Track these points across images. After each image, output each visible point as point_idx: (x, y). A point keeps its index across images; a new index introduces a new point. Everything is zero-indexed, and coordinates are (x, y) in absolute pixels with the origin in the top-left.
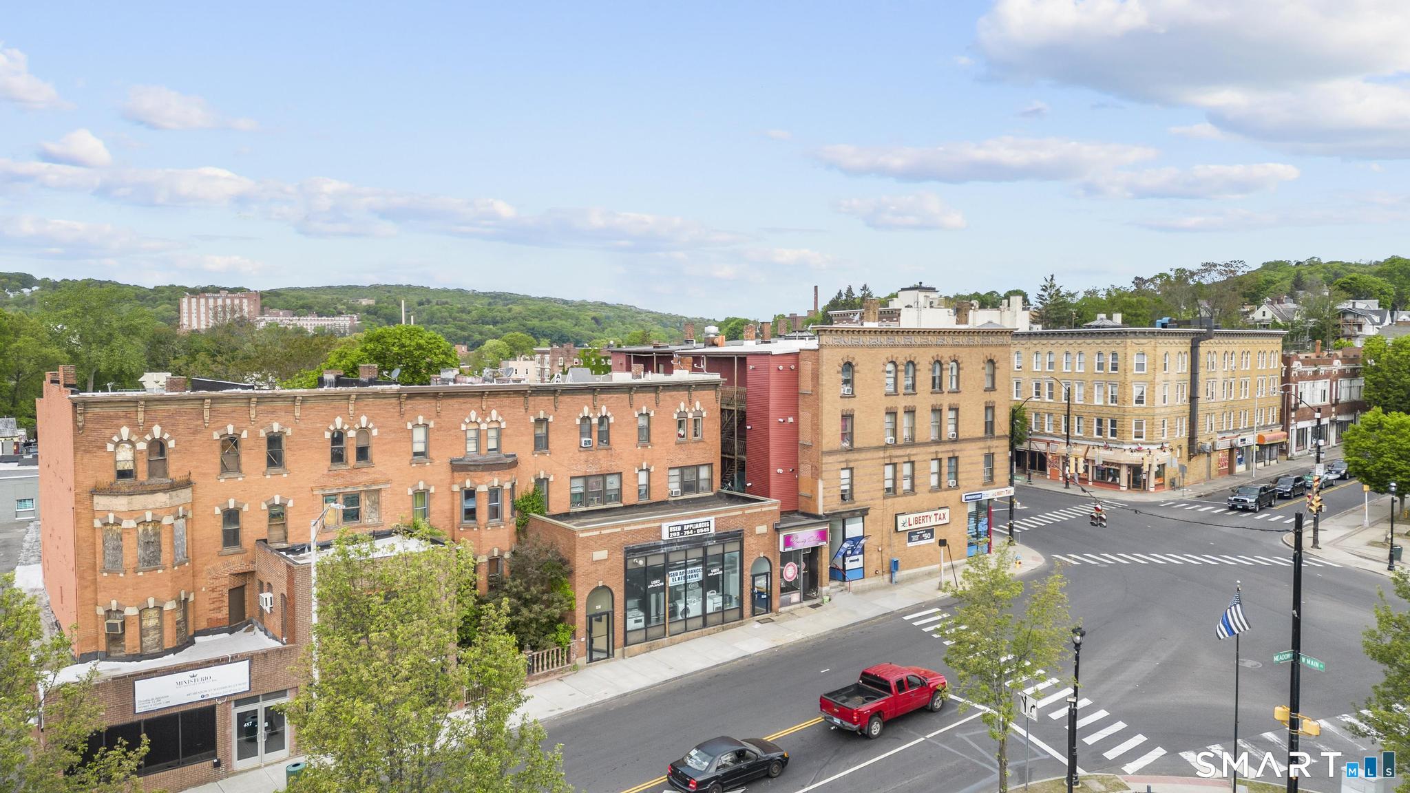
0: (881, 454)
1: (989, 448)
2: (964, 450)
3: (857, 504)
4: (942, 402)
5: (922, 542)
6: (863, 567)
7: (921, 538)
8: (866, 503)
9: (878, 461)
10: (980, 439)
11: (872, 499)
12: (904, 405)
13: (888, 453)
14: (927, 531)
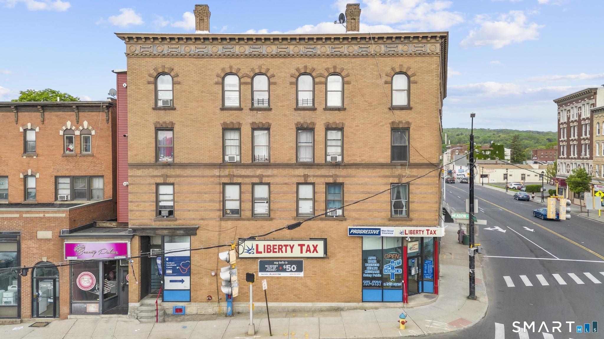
0: (216, 172)
1: (400, 176)
2: (354, 177)
3: (178, 222)
4: (313, 120)
5: (283, 274)
6: (190, 290)
7: (280, 269)
8: (193, 222)
9: (212, 179)
10: (382, 165)
11: (202, 219)
12: (251, 121)
13: (226, 172)
14: (291, 263)
